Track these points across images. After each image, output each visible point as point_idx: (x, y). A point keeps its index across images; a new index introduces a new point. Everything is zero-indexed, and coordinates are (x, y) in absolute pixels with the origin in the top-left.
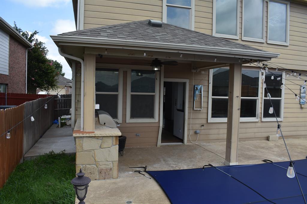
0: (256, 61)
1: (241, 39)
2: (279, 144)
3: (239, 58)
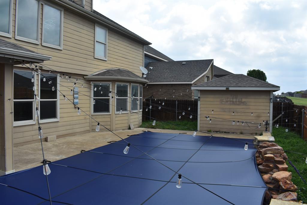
0: (28, 62)
1: (15, 38)
2: (57, 144)
3: (10, 58)
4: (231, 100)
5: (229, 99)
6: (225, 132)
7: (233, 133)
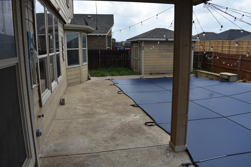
4: (167, 48)
5: (165, 48)
6: (162, 73)
7: (168, 73)
